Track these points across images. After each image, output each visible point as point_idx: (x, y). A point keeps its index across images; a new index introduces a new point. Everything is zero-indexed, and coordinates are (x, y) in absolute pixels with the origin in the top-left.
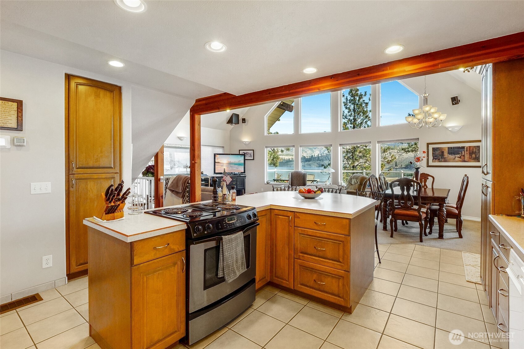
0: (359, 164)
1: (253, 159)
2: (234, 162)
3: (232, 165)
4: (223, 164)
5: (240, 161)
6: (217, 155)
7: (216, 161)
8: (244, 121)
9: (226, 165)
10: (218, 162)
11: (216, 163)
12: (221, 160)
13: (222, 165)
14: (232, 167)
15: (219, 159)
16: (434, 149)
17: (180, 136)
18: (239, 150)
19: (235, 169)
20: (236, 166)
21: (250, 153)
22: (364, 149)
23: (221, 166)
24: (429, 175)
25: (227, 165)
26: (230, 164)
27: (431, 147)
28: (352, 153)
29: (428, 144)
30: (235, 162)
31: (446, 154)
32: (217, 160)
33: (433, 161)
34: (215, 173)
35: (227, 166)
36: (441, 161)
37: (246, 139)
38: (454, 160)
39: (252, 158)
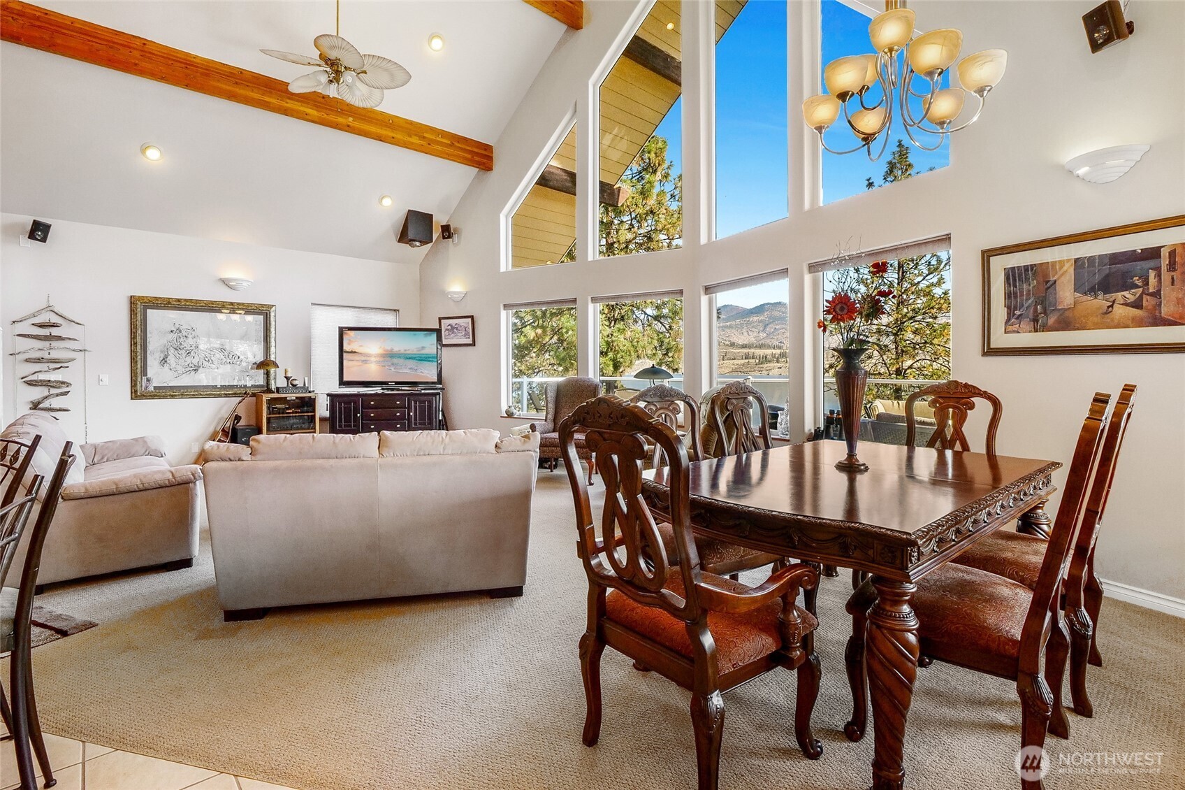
0: (915, 365)
1: (474, 344)
2: (402, 351)
3: (395, 361)
4: (369, 355)
5: (423, 348)
6: (349, 332)
7: (346, 347)
8: (446, 234)
9: (377, 359)
10: (352, 352)
11: (345, 354)
12: (361, 346)
13: (363, 358)
14: (397, 364)
15: (354, 342)
16: (1012, 276)
17: (227, 274)
18: (440, 319)
19: (408, 371)
20: (411, 363)
21: (465, 325)
22: (928, 324)
23: (360, 363)
24: (974, 387)
25: (382, 359)
26: (390, 356)
27: (999, 265)
28: (896, 335)
29: (987, 255)
30: (408, 352)
31: (1066, 294)
32: (349, 344)
33: (1010, 328)
34: (342, 383)
35: (378, 362)
36: (1046, 328)
37: (456, 286)
38: (1105, 320)
39: (470, 341)
